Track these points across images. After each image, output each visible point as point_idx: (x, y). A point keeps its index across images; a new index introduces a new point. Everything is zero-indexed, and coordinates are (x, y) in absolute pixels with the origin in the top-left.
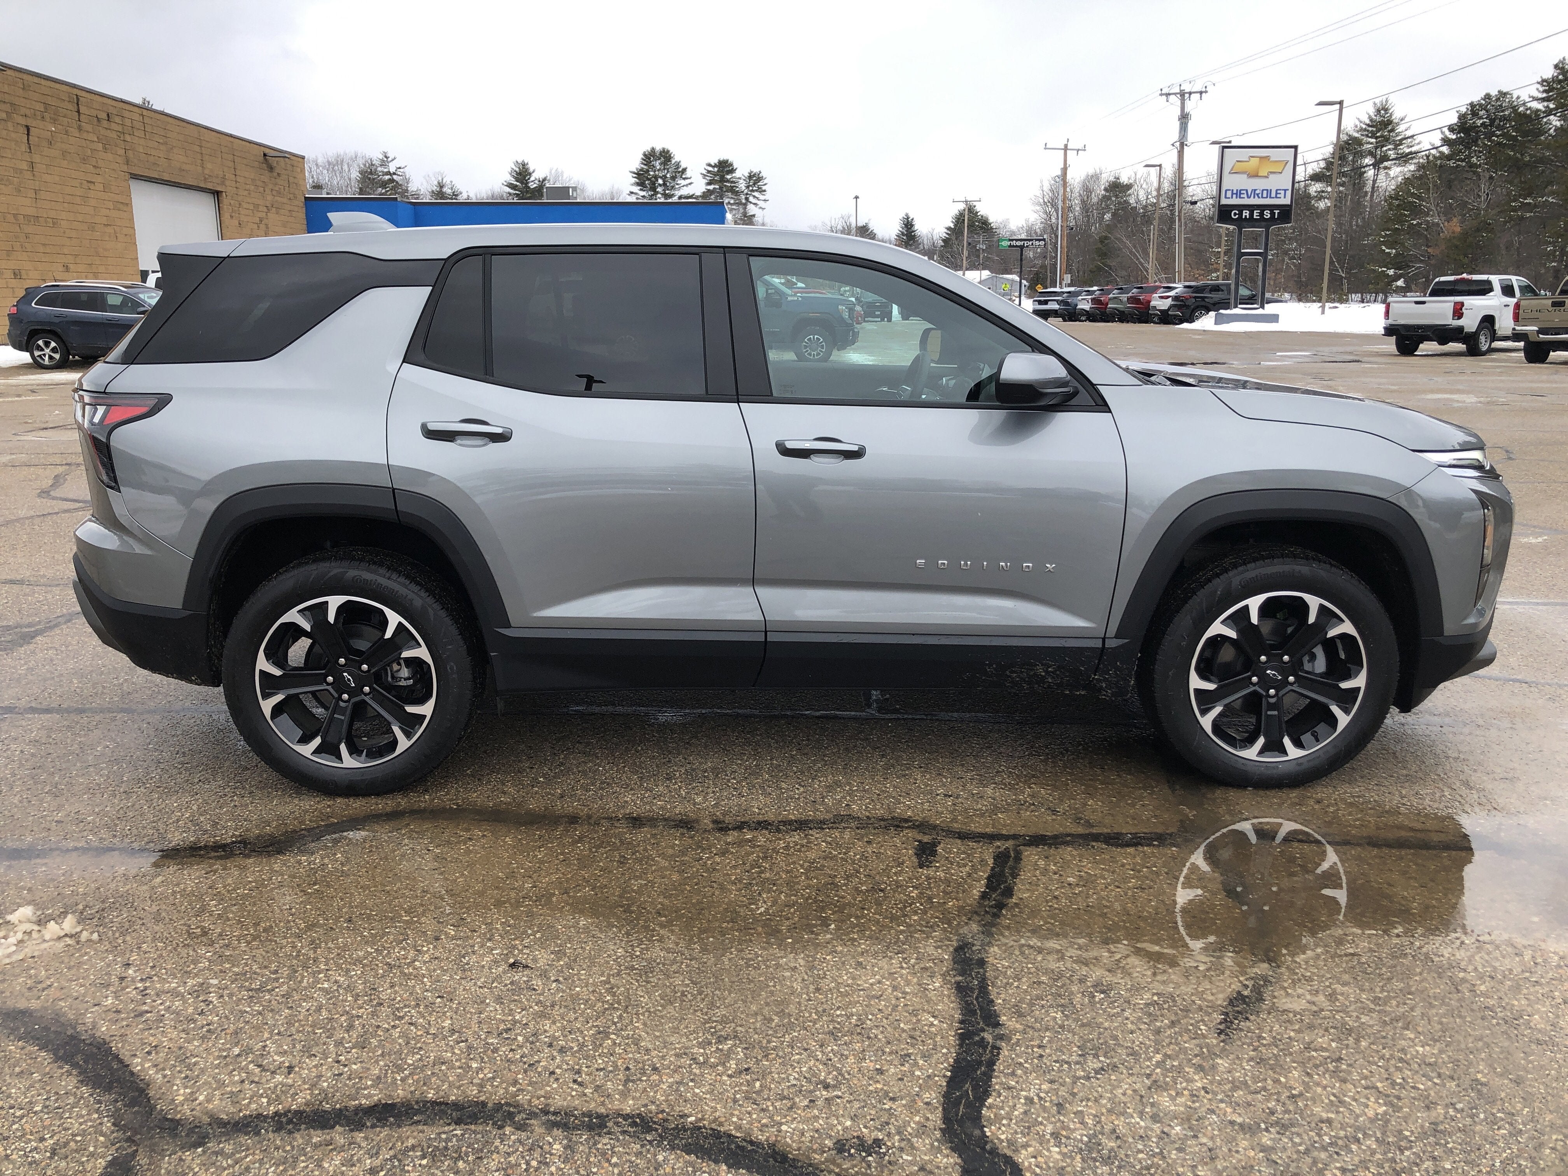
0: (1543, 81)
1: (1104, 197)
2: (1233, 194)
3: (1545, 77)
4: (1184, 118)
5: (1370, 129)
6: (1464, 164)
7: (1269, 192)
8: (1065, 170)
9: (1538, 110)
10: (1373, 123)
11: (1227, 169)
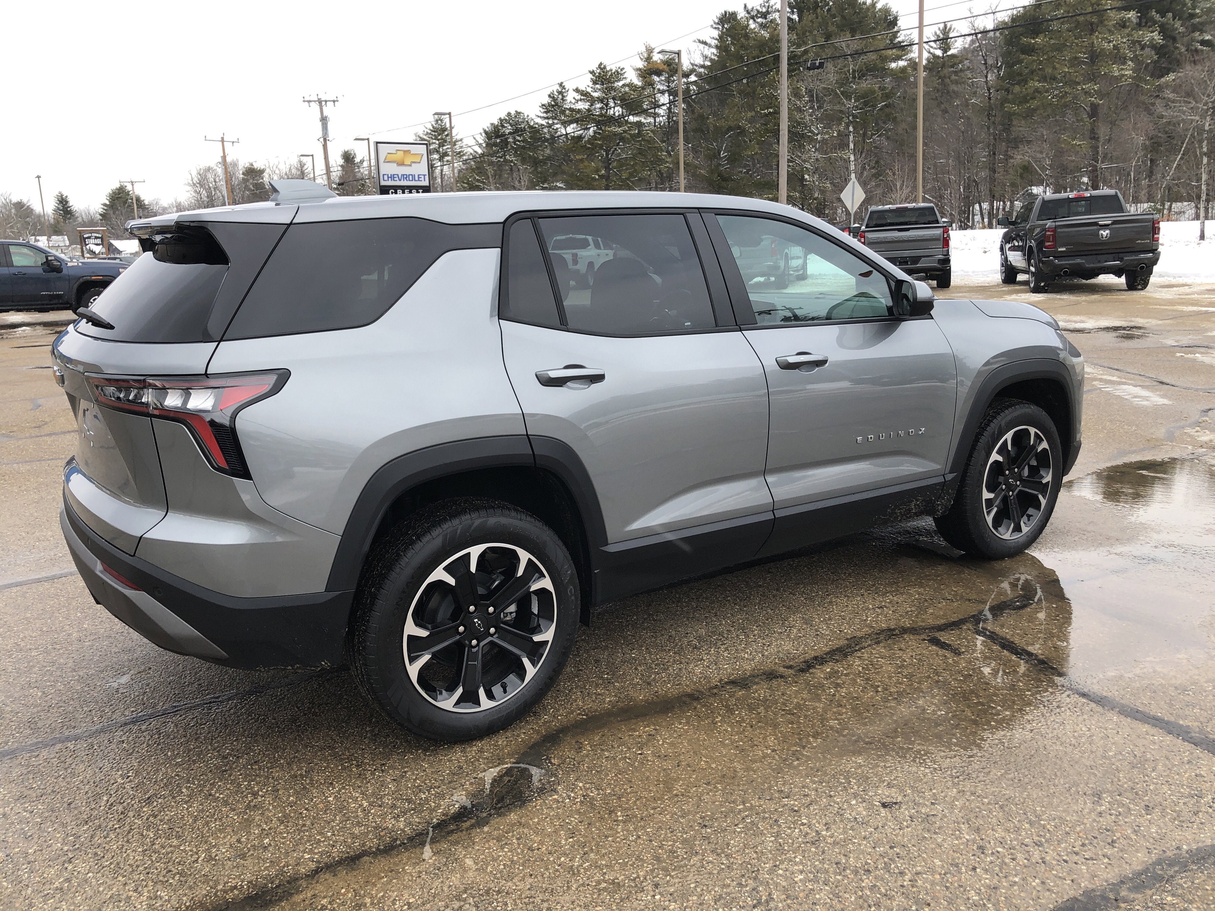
0: (543, 105)
1: (243, 179)
2: (388, 177)
3: (543, 103)
4: (324, 120)
5: (433, 133)
6: (502, 160)
7: (413, 176)
8: (224, 157)
9: (542, 125)
10: (435, 130)
11: (381, 160)
